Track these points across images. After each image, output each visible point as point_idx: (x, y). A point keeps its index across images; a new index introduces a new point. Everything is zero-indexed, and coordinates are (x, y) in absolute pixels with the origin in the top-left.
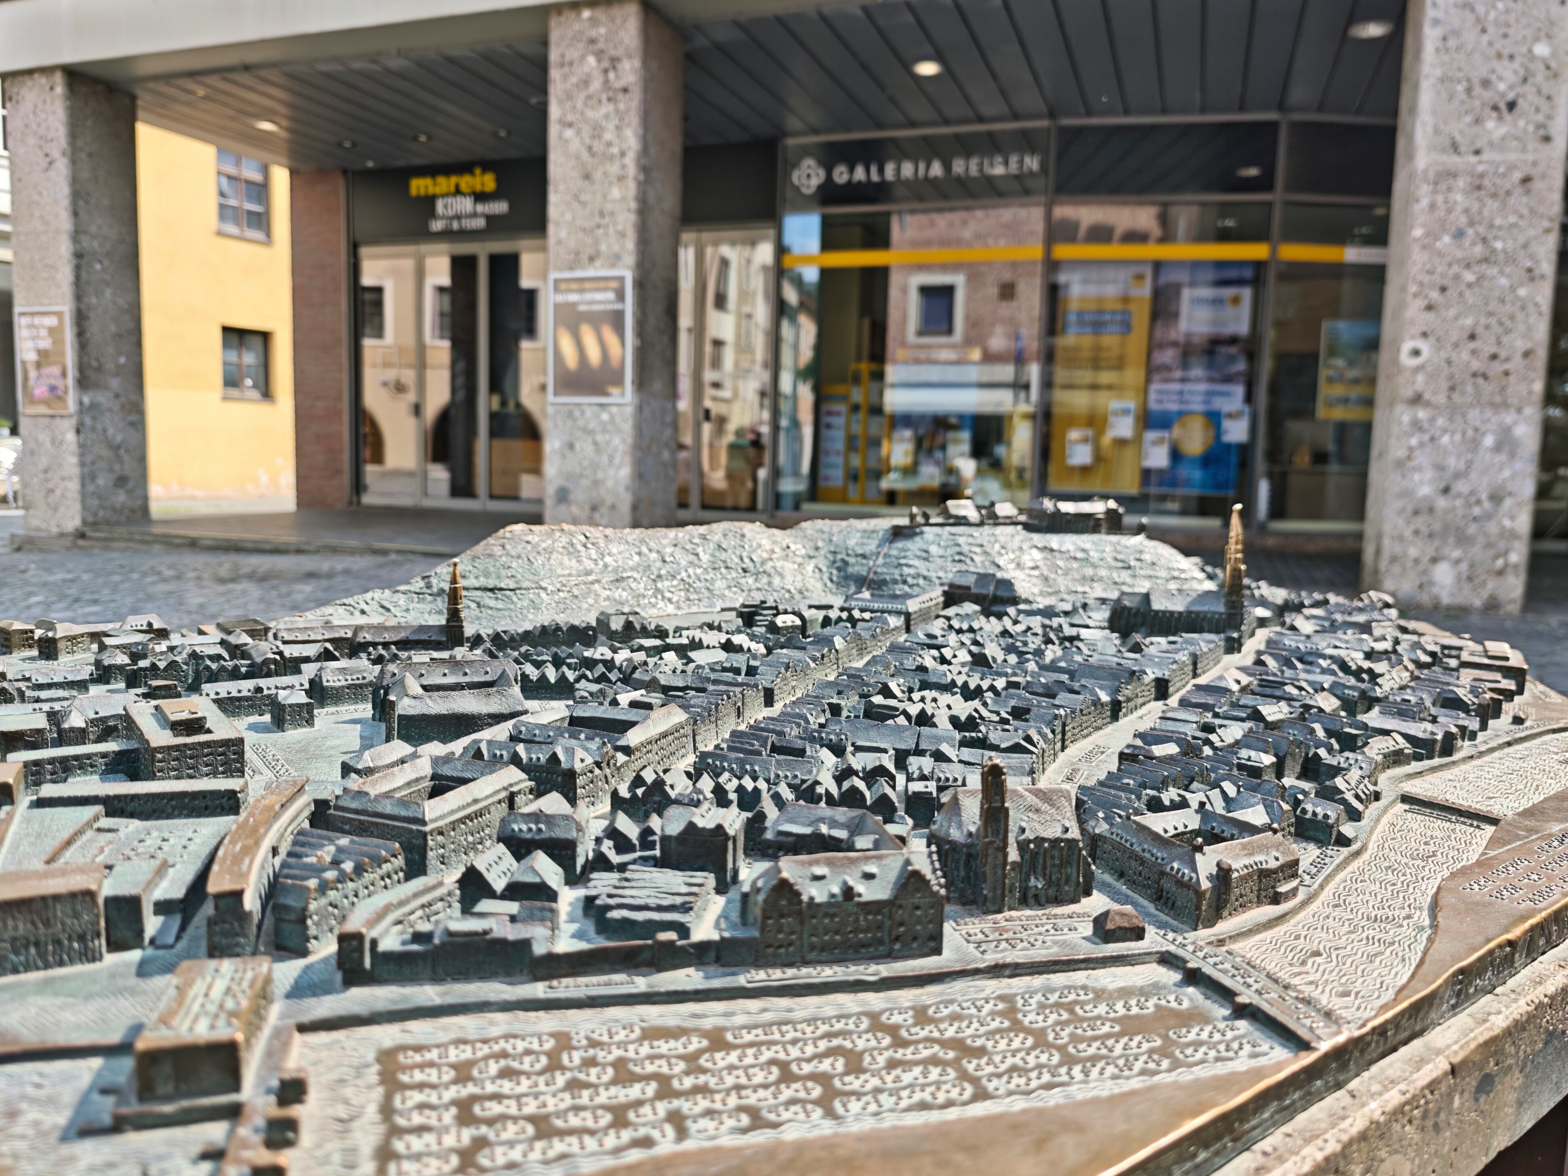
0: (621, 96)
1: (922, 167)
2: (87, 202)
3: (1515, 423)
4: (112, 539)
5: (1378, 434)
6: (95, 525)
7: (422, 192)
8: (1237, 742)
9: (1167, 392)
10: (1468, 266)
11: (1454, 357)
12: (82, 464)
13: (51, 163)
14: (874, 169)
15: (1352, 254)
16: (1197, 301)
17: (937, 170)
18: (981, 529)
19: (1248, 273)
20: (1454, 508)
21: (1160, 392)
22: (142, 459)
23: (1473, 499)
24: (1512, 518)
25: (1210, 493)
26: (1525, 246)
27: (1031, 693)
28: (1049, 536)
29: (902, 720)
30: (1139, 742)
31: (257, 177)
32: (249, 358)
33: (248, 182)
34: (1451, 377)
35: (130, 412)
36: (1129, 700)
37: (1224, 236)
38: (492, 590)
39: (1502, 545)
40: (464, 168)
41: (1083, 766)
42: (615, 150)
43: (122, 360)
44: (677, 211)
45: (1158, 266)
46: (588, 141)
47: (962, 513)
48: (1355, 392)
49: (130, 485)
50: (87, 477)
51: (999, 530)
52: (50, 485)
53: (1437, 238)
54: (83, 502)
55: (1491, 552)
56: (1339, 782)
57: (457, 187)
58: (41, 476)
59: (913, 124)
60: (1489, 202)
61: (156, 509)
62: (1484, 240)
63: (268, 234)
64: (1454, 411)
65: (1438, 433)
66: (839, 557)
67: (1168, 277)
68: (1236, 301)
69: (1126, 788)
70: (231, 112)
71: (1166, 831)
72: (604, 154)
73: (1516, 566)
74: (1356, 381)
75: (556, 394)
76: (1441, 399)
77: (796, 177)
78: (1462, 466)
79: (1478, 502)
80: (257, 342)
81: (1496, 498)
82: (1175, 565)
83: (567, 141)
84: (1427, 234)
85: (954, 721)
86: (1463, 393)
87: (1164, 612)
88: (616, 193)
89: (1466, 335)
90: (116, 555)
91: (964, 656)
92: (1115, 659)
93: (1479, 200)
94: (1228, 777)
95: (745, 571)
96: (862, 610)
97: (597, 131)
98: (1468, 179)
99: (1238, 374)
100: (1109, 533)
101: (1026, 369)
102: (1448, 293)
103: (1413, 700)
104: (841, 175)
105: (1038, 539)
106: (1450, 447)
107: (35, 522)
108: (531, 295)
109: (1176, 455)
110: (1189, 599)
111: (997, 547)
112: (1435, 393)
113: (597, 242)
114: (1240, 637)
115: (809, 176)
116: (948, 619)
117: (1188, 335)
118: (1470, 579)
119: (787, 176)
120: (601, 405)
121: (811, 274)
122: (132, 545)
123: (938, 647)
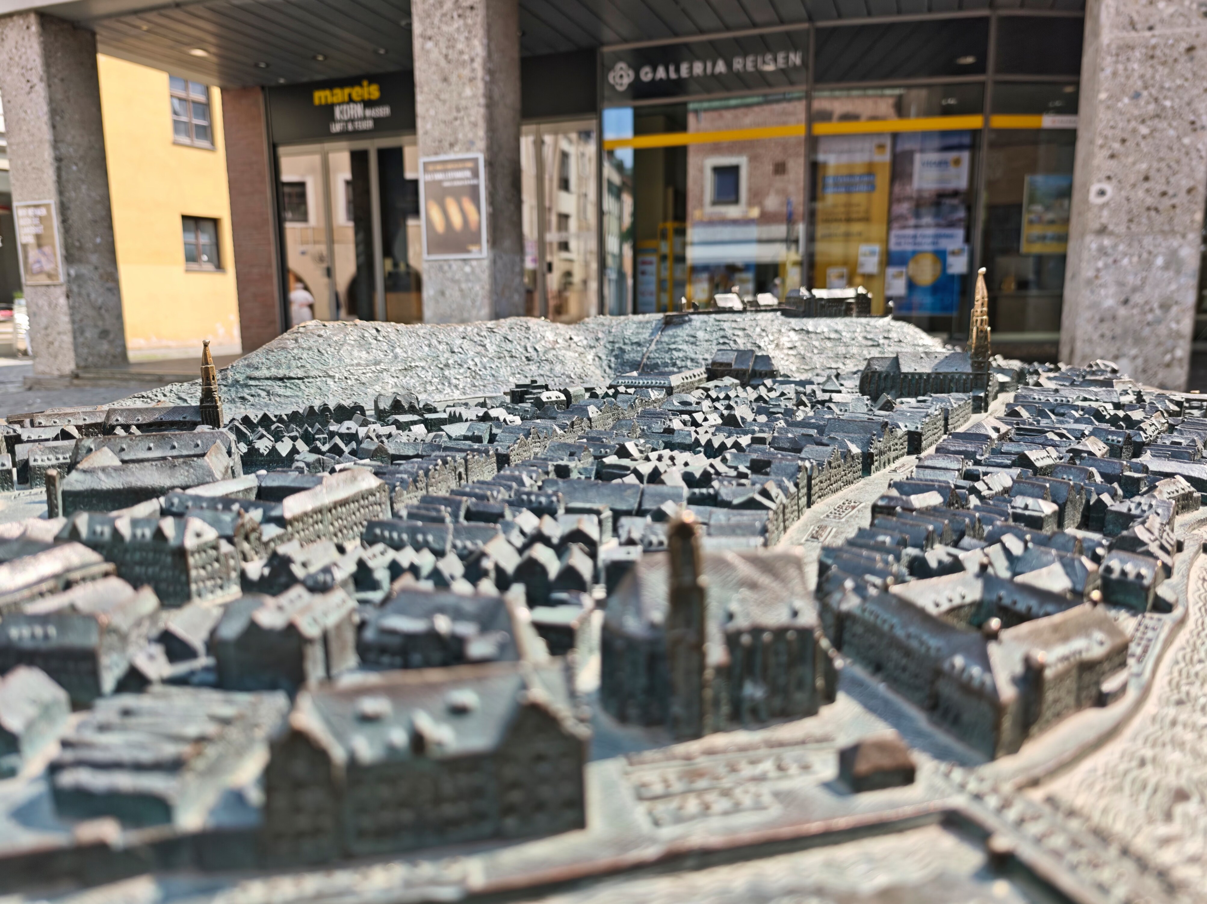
0: (468, 13)
1: (709, 65)
2: (62, 118)
3: (1181, 246)
4: (99, 379)
5: (1071, 260)
6: (86, 368)
7: (323, 102)
8: (1006, 491)
9: (904, 237)
10: (1143, 121)
11: (1132, 195)
12: (73, 322)
13: (31, 87)
14: (672, 69)
15: (1048, 121)
16: (926, 164)
17: (721, 67)
18: (744, 316)
19: (966, 140)
20: (1132, 316)
21: (898, 237)
22: (119, 317)
23: (1147, 308)
24: (1178, 322)
25: (939, 314)
26: (1189, 104)
27: (776, 449)
28: (805, 320)
29: (631, 479)
30: (894, 493)
31: (201, 98)
32: (204, 239)
33: (194, 102)
34: (1130, 211)
35: (107, 280)
36: (881, 453)
37: (947, 111)
38: (281, 379)
39: (1169, 343)
40: (354, 81)
41: (832, 523)
42: (466, 57)
43: (98, 240)
44: (518, 105)
45: (895, 136)
46: (444, 51)
47: (729, 305)
48: (1050, 231)
49: (111, 336)
50: (78, 331)
51: (760, 316)
52: (50, 339)
53: (1119, 100)
54: (76, 350)
55: (1162, 349)
56: (1140, 531)
57: (350, 95)
58: (43, 332)
59: (702, 32)
60: (1160, 68)
61: (133, 356)
62: (1156, 100)
63: (213, 143)
64: (1132, 238)
65: (1119, 257)
66: (617, 345)
67: (904, 146)
68: (957, 162)
69: (881, 548)
70: (171, 43)
71: (937, 605)
72: (458, 61)
73: (1180, 360)
74: (1052, 222)
75: (429, 253)
76: (1122, 229)
77: (612, 78)
78: (1138, 282)
79: (1151, 310)
80: (210, 226)
81: (1165, 307)
82: (921, 342)
83: (428, 52)
84: (1110, 97)
85: (688, 478)
86: (1139, 223)
87: (913, 374)
88: (468, 92)
89: (1142, 178)
90: (102, 390)
91: (715, 419)
92: (867, 416)
93: (1152, 66)
94: (1007, 530)
95: (528, 359)
96: (627, 387)
97: (451, 42)
98: (1144, 51)
99: (960, 220)
100: (858, 316)
101: (796, 227)
102: (1128, 144)
103: (1184, 442)
104: (646, 74)
105: (794, 322)
106: (1129, 268)
107: (41, 368)
108: (415, 183)
109: (911, 285)
110: (937, 361)
111: (758, 330)
112: (1117, 225)
113: (455, 132)
114: (987, 396)
115: (621, 76)
116: (707, 390)
117: (920, 191)
118: (1144, 371)
119: (605, 77)
120: (464, 260)
121: (626, 156)
122: (114, 382)
123: (690, 413)
